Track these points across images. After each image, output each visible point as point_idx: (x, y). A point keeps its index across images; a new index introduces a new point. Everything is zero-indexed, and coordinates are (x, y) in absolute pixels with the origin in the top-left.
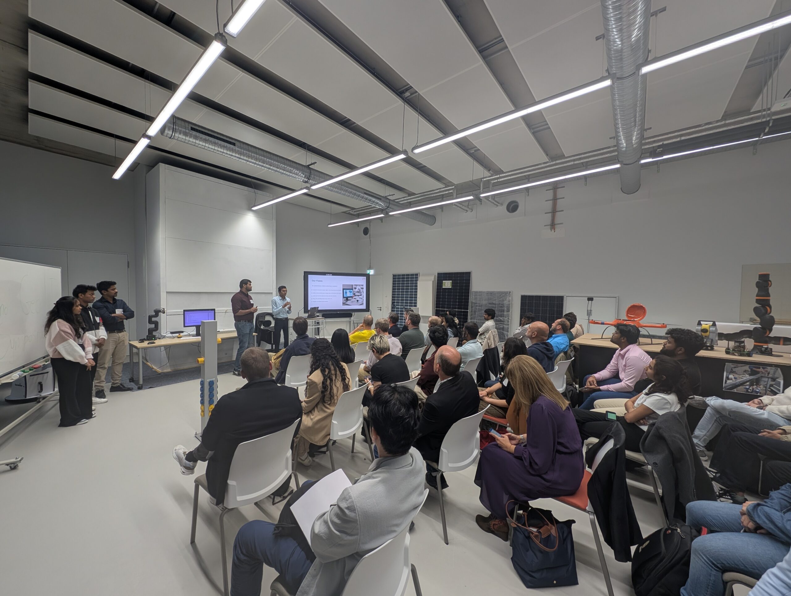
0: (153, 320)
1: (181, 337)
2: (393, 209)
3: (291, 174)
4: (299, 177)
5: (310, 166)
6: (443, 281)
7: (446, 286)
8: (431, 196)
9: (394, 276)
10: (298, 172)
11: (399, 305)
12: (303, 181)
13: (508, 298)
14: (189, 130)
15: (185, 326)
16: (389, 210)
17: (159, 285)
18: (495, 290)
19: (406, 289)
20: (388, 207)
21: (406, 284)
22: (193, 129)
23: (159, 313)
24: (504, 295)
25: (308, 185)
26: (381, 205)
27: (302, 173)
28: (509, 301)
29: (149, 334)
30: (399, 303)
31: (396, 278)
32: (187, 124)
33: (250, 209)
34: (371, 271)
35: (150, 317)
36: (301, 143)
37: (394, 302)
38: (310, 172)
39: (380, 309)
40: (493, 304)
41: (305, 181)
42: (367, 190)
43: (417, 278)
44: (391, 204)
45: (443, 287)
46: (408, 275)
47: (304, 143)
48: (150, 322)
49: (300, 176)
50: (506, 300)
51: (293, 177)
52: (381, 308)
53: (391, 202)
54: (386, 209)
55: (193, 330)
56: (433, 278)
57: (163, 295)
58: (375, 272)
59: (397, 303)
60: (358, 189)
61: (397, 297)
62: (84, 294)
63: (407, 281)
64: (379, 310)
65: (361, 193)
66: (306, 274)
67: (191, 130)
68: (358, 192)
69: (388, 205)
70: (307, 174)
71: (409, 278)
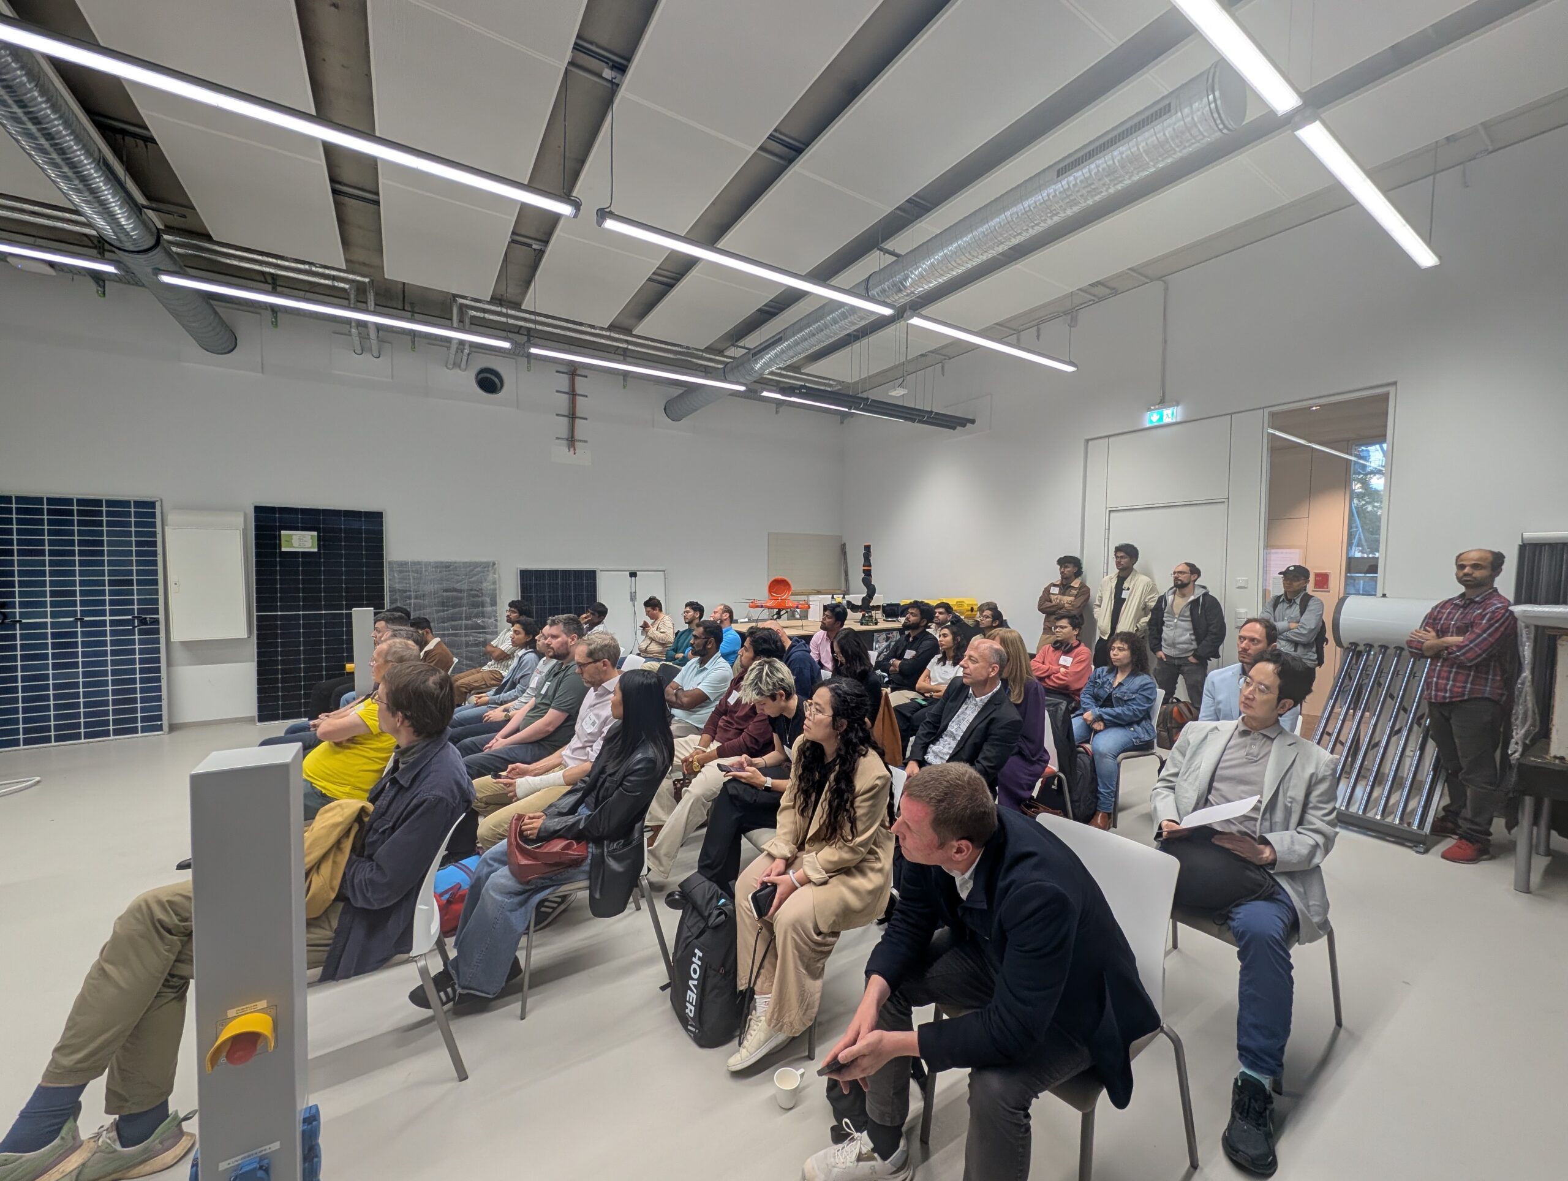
6: (283, 532)
7: (294, 545)
11: (41, 615)
13: (490, 577)
18: (458, 559)
21: (83, 533)
24: (479, 569)
28: (494, 583)
30: (38, 605)
31: (7, 511)
40: (455, 590)
43: (152, 515)
45: (283, 549)
46: (91, 502)
50: (485, 579)
56: (240, 520)
59: (27, 604)
61: (25, 584)
63: (84, 523)
71: (96, 514)
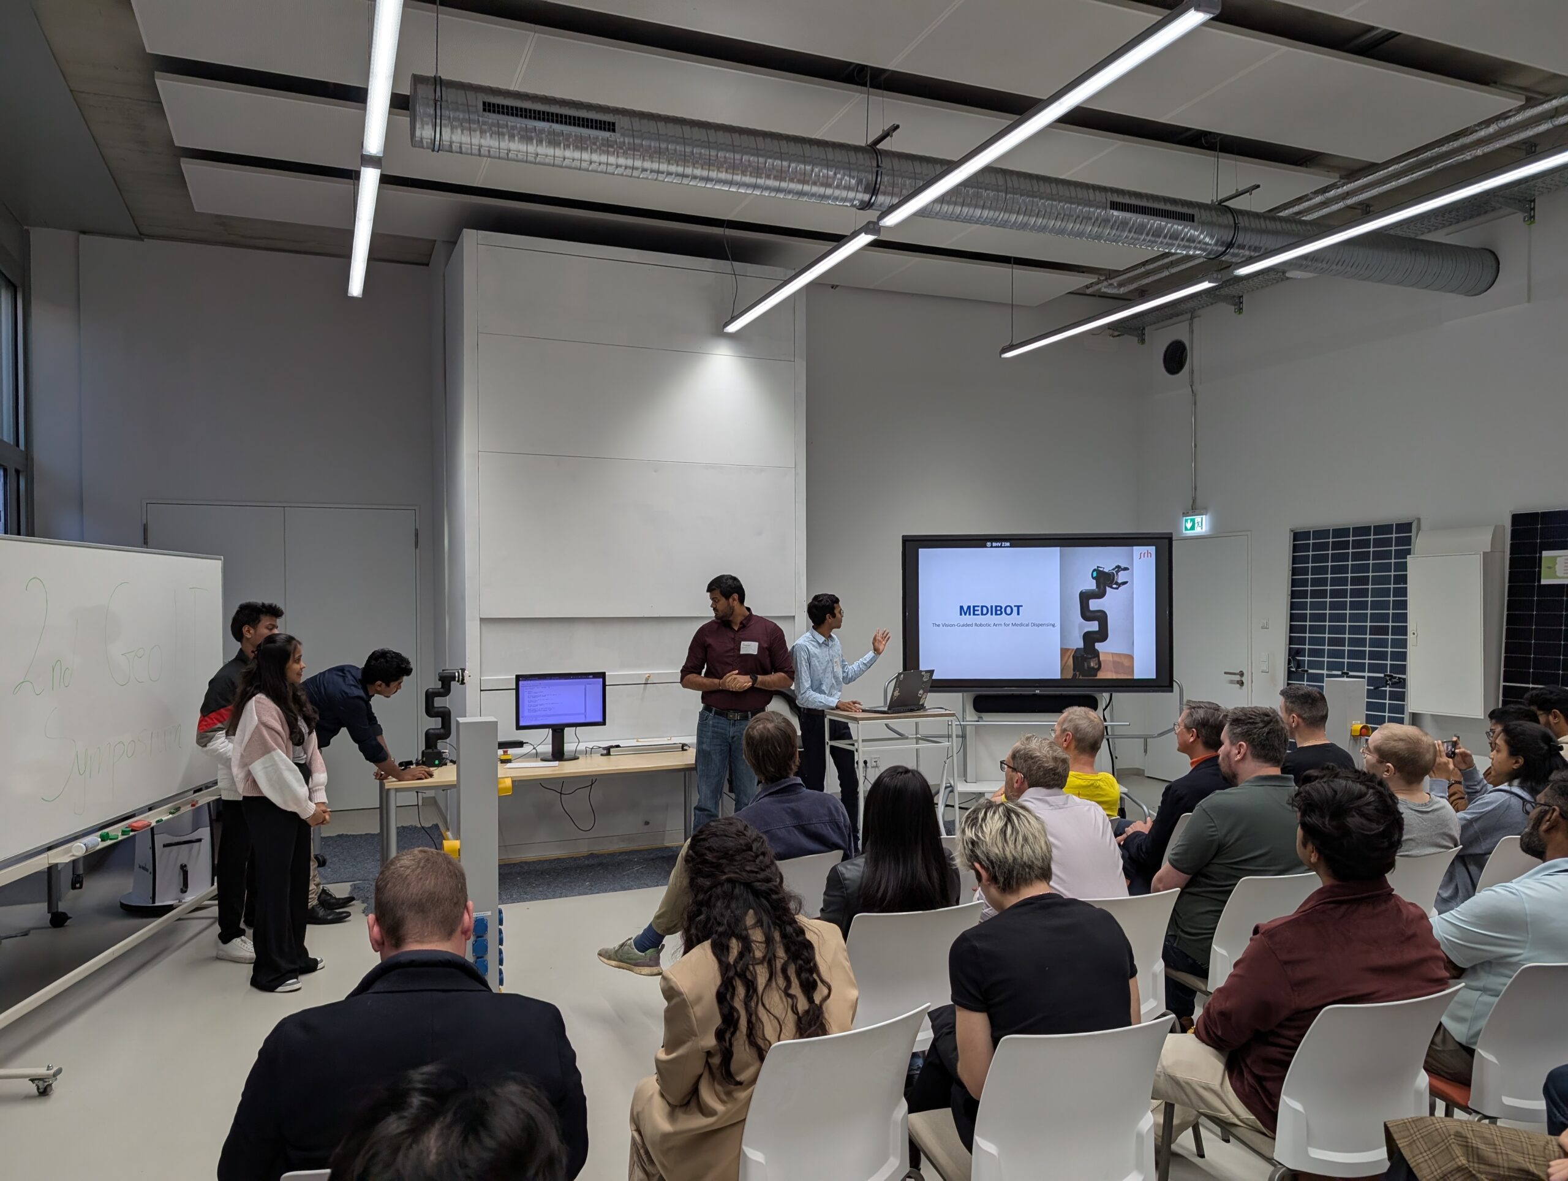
0: (436, 705)
1: (508, 761)
2: (1256, 249)
3: (807, 188)
4: (837, 193)
5: (879, 147)
6: (1545, 554)
7: (1558, 574)
8: (1459, 158)
9: (1297, 536)
10: (831, 173)
11: (1320, 665)
12: (853, 206)
14: (477, 112)
15: (519, 727)
16: (1235, 255)
17: (463, 598)
19: (1354, 593)
20: (1230, 245)
21: (1355, 569)
22: (488, 107)
23: (452, 683)
25: (871, 215)
26: (1191, 240)
27: (844, 175)
29: (428, 746)
30: (1320, 653)
31: (1306, 548)
32: (471, 95)
33: (718, 332)
34: (1198, 519)
35: (430, 696)
36: (852, 67)
37: (1299, 652)
38: (878, 166)
39: (1238, 678)
41: (862, 202)
42: (1122, 192)
43: (1408, 541)
44: (1246, 230)
45: (1544, 582)
46: (1363, 530)
47: (862, 68)
48: (430, 711)
49: (838, 187)
51: (813, 195)
52: (1242, 674)
53: (1243, 222)
54: (1224, 253)
55: (542, 741)
56: (1484, 540)
57: (472, 628)
58: (1216, 524)
59: (1313, 652)
60: (1082, 194)
61: (1313, 629)
62: (255, 627)
63: (1356, 556)
64: (1232, 682)
65: (1097, 207)
66: (912, 546)
67: (484, 110)
68: (1079, 204)
69: (1227, 236)
70: (863, 175)
71: (1366, 544)
